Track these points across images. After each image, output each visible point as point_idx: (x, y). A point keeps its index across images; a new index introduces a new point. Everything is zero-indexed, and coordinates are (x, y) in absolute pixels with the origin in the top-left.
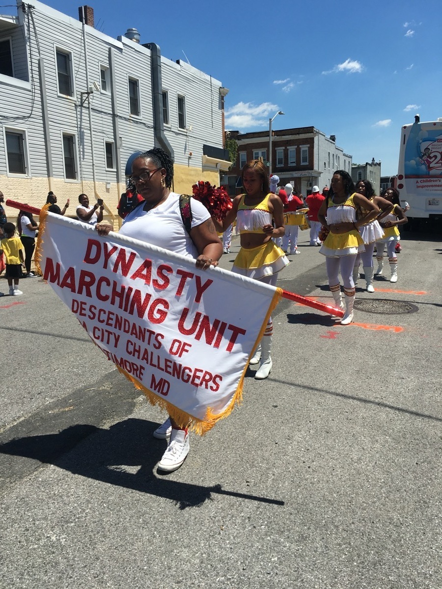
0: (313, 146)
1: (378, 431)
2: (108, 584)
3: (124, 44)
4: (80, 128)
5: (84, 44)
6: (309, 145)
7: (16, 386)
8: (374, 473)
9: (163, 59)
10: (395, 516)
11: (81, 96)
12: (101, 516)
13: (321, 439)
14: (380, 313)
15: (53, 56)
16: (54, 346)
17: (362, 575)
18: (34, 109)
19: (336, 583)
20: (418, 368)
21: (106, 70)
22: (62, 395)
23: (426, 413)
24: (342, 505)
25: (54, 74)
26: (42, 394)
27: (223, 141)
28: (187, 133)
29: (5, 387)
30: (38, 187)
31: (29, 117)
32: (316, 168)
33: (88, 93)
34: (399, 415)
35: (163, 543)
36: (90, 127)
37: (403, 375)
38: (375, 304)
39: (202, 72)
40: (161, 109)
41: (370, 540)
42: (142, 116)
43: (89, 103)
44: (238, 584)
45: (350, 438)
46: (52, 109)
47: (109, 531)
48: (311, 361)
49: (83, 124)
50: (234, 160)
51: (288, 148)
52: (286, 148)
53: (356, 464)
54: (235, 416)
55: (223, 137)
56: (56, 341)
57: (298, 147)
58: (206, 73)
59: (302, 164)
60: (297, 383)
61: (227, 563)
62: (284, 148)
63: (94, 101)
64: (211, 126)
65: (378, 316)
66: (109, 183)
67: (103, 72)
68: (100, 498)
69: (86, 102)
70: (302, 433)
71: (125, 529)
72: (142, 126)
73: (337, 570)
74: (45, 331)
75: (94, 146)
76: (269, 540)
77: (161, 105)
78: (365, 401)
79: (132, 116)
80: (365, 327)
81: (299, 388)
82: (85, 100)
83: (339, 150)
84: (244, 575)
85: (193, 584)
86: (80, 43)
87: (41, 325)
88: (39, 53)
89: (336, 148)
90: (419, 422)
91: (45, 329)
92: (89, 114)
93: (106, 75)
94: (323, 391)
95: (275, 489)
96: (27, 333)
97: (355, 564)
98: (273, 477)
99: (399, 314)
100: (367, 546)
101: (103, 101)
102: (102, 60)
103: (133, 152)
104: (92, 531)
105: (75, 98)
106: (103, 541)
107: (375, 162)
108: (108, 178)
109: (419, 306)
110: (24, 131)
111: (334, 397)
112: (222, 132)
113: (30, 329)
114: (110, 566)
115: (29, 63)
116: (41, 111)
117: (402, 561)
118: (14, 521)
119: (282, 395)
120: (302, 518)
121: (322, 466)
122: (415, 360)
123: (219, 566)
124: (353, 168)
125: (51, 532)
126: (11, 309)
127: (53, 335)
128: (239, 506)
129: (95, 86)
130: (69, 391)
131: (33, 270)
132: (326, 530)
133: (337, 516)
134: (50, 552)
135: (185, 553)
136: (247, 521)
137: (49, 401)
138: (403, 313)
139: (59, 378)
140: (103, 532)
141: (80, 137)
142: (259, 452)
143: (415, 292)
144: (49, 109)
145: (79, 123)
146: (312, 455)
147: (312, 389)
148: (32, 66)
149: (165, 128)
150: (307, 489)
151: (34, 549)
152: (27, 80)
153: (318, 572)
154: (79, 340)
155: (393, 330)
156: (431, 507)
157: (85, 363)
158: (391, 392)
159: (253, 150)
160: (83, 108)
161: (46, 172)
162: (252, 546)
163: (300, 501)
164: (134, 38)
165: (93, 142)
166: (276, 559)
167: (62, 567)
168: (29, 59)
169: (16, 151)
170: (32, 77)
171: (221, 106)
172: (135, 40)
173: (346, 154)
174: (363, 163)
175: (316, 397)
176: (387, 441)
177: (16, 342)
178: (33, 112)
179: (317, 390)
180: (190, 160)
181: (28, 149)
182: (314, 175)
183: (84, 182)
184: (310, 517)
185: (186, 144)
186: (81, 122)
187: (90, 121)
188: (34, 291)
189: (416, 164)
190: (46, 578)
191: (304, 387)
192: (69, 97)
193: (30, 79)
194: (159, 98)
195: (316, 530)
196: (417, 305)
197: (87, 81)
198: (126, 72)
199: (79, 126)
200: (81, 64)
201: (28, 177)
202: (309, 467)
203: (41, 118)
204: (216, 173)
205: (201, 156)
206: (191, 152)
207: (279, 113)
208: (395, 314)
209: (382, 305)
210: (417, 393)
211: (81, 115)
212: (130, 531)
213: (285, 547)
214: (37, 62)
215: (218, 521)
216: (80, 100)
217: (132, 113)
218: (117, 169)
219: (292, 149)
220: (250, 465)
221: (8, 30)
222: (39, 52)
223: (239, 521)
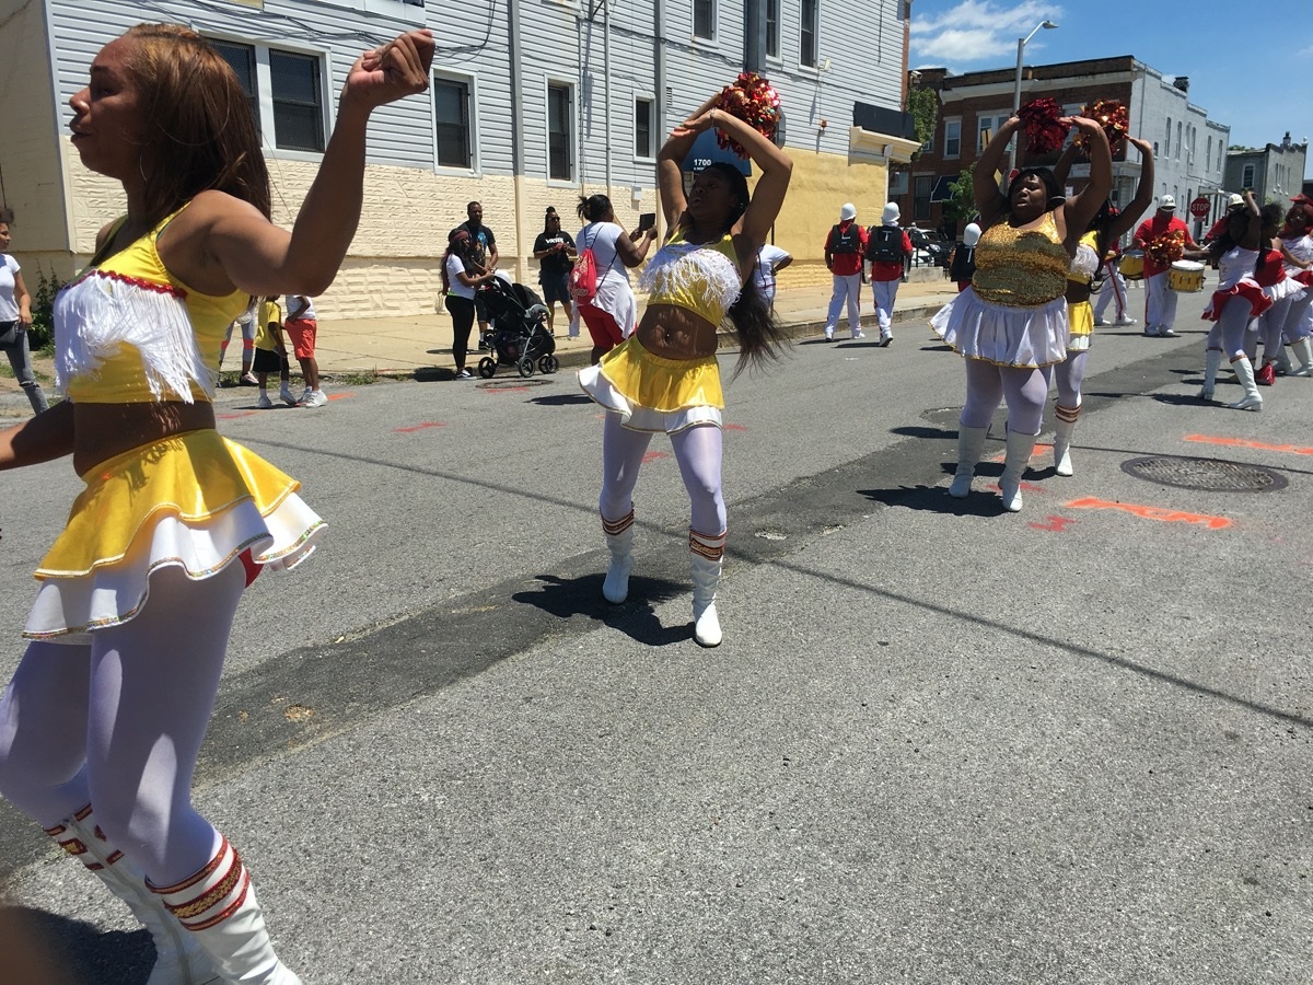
0: (1131, 101)
1: (1088, 708)
2: (500, 873)
4: (586, 68)
7: (402, 565)
8: (1050, 777)
10: (1064, 850)
12: (510, 777)
13: (960, 707)
14: (1189, 487)
16: (481, 504)
17: (959, 929)
18: (493, 29)
19: (904, 932)
20: (1234, 601)
22: (480, 585)
23: (1215, 687)
24: (960, 819)
26: (446, 581)
27: (902, 92)
28: (818, 75)
29: (384, 565)
30: (494, 195)
31: (482, 47)
34: (1149, 684)
35: (607, 829)
36: (606, 67)
37: (1190, 612)
38: (1185, 468)
40: (763, 21)
41: (995, 879)
42: (718, 39)
43: (606, 14)
44: (722, 905)
45: (1023, 711)
46: (529, 30)
47: (518, 799)
48: (990, 571)
49: (591, 60)
50: (927, 138)
53: (1017, 757)
54: (797, 651)
55: (903, 82)
56: (488, 495)
60: (945, 606)
61: (712, 872)
63: (616, 9)
64: (878, 58)
65: (1181, 493)
66: (639, 189)
68: (514, 751)
69: (601, 12)
70: (923, 693)
71: (546, 800)
72: (718, 62)
73: (912, 913)
74: (470, 477)
75: (611, 107)
76: (798, 851)
77: (763, 12)
78: (1083, 652)
79: (698, 39)
80: (1142, 512)
81: (946, 616)
82: (599, 7)
83: (1197, 112)
84: (736, 895)
85: (643, 892)
87: (465, 466)
89: (1189, 109)
90: (1189, 701)
91: (470, 473)
92: (605, 38)
94: (995, 625)
95: (836, 777)
96: (437, 478)
97: (952, 910)
98: (838, 758)
99: (1236, 490)
100: (987, 887)
101: (636, 8)
104: (490, 796)
105: (578, 4)
106: (505, 812)
107: (1293, 142)
108: (638, 179)
109: (1290, 477)
110: (471, 77)
111: (1016, 637)
112: (903, 73)
113: (444, 470)
114: (508, 848)
116: (506, 33)
117: (1048, 920)
118: (366, 766)
119: (906, 626)
120: (873, 826)
121: (944, 751)
122: (1231, 586)
123: (695, 875)
124: (1230, 158)
125: (422, 789)
126: (416, 434)
127: (484, 485)
128: (759, 794)
130: (495, 581)
132: (915, 853)
133: (943, 834)
134: (415, 815)
135: (640, 849)
136: (766, 817)
137: (455, 594)
138: (1246, 490)
139: (479, 557)
140: (508, 799)
141: (584, 88)
142: (824, 716)
143: (1296, 447)
144: (524, 28)
145: (583, 58)
146: (928, 732)
147: (974, 619)
149: (768, 65)
150: (899, 784)
151: (391, 808)
153: (874, 910)
154: (529, 495)
155: (1205, 523)
156: (1149, 846)
157: (532, 538)
158: (1149, 641)
159: (978, 113)
160: (593, 25)
161: (511, 165)
162: (765, 855)
163: (878, 801)
165: (611, 100)
166: (802, 880)
167: (430, 838)
169: (452, 120)
171: (903, 12)
173: (1215, 121)
175: (976, 634)
176: (1100, 728)
177: (415, 492)
178: (491, 37)
179: (983, 622)
180: (821, 138)
181: (478, 115)
183: (586, 186)
184: (888, 828)
185: (814, 102)
186: (587, 55)
187: (605, 53)
188: (464, 405)
190: (403, 850)
191: (958, 615)
192: (565, 2)
195: (894, 848)
196: (1285, 473)
199: (583, 65)
201: (475, 175)
202: (917, 751)
203: (506, 49)
204: (880, 169)
205: (848, 127)
206: (825, 118)
207: (1044, 25)
208: (1224, 490)
209: (1201, 471)
210: (1209, 648)
211: (588, 41)
212: (553, 804)
213: (824, 865)
215: (714, 810)
216: (587, 8)
217: (697, 34)
220: (800, 734)
223: (752, 815)
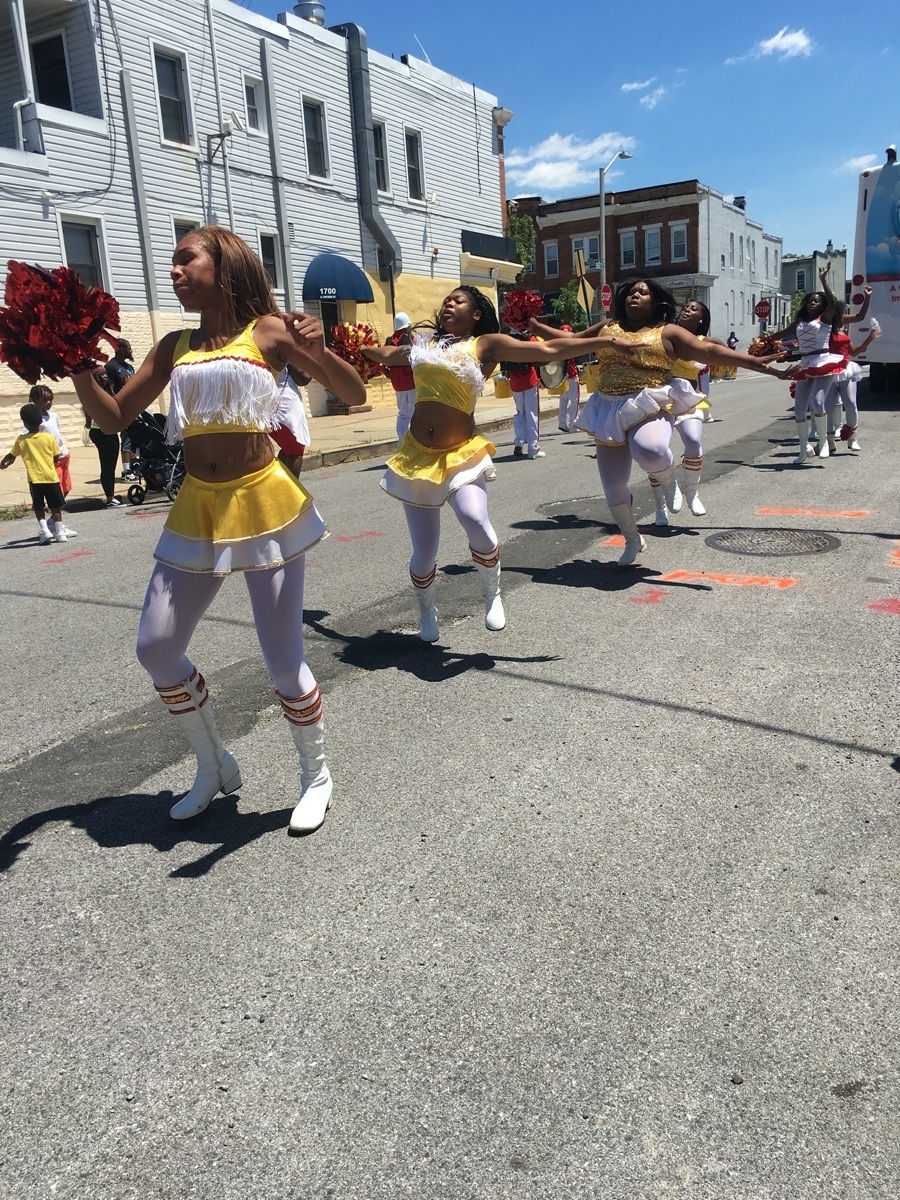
0: (697, 221)
1: (683, 756)
2: (157, 977)
3: (291, 29)
4: (209, 208)
5: (210, 34)
6: (687, 221)
7: (54, 692)
8: (653, 821)
9: (373, 56)
10: (666, 885)
11: (208, 142)
12: (164, 885)
13: (576, 769)
14: (761, 554)
15: (148, 64)
16: (131, 627)
17: (579, 969)
18: (116, 174)
19: (531, 979)
20: (799, 650)
21: (256, 86)
22: (132, 704)
23: (786, 726)
24: (578, 869)
25: (152, 101)
26: (99, 704)
27: (503, 220)
28: (426, 207)
29: (35, 694)
30: (131, 331)
31: (106, 191)
32: (703, 267)
33: (221, 136)
34: (733, 730)
35: (259, 923)
36: (228, 206)
37: (764, 663)
38: (757, 538)
39: (455, 79)
40: (372, 159)
41: (608, 919)
42: (332, 177)
43: (225, 156)
44: (368, 979)
45: (629, 766)
46: (152, 173)
47: (173, 905)
48: (598, 644)
49: (214, 200)
50: (528, 260)
51: (644, 227)
52: (640, 228)
53: (625, 808)
54: (432, 735)
55: (503, 212)
57: (665, 224)
58: (463, 80)
59: (674, 260)
60: (561, 680)
61: (358, 949)
62: (635, 228)
63: (234, 151)
64: (478, 190)
65: (754, 560)
67: (250, 91)
68: (168, 859)
69: (219, 154)
70: (543, 760)
71: (200, 902)
72: (334, 198)
73: (538, 960)
74: (121, 601)
76: (436, 919)
77: (371, 151)
78: (678, 708)
79: (313, 177)
80: (723, 580)
81: (562, 689)
82: (217, 150)
83: (754, 226)
84: (380, 967)
85: (294, 977)
86: (200, 34)
87: (115, 592)
88: (121, 59)
89: (747, 224)
90: (765, 741)
91: (121, 598)
92: (226, 179)
93: (258, 96)
94: (604, 693)
95: (468, 846)
96: (88, 605)
97: (572, 952)
98: (470, 828)
99: (799, 554)
100: (602, 927)
101: (251, 149)
102: (247, 64)
103: (316, 254)
104: (145, 905)
105: (196, 147)
106: (160, 920)
107: (834, 249)
109: (842, 538)
110: (98, 220)
111: (622, 701)
112: (502, 203)
113: (96, 598)
114: (164, 953)
115: (102, 81)
116: (129, 176)
117: (654, 949)
118: (21, 891)
119: (527, 701)
120: (502, 887)
121: (563, 811)
122: (797, 637)
123: (342, 954)
124: (784, 265)
125: (78, 907)
126: (67, 563)
127: (135, 608)
128: (399, 871)
129: (235, 121)
130: (147, 699)
131: (121, 494)
132: (539, 905)
133: (563, 885)
134: (71, 933)
135: (290, 937)
136: (407, 891)
137: (108, 715)
138: (807, 553)
139: (131, 677)
140: (163, 906)
142: (457, 791)
143: (846, 512)
144: (145, 172)
145: (206, 198)
146: (549, 795)
147: (586, 689)
148: (107, 85)
149: (380, 200)
150: (524, 845)
151: (48, 930)
152: (100, 116)
153: (505, 962)
155: (775, 585)
156: (736, 872)
158: (731, 692)
159: (571, 237)
160: (212, 167)
161: (145, 301)
162: (406, 926)
163: (506, 863)
164: (313, 16)
166: (440, 945)
167: (87, 953)
168: (101, 73)
169: (84, 261)
170: (109, 109)
171: (497, 148)
172: (314, 20)
173: (770, 234)
174: (808, 254)
175: (588, 702)
176: (693, 773)
177: (66, 620)
178: (115, 181)
179: (593, 691)
180: (435, 264)
181: (108, 256)
182: (700, 282)
184: (516, 886)
185: (425, 232)
186: (210, 195)
187: (227, 193)
188: (114, 533)
189: (890, 251)
190: (59, 969)
191: (572, 687)
192: (184, 146)
193: (105, 112)
194: (368, 137)
195: (521, 904)
196: (839, 536)
197: (218, 111)
198: (297, 88)
199: (206, 204)
200: (205, 76)
202: (539, 813)
203: (131, 192)
204: (490, 290)
205: (457, 254)
206: (436, 246)
207: (621, 156)
208: (790, 555)
209: (770, 539)
210: (780, 693)
211: (210, 182)
212: (207, 905)
213: (460, 928)
214: (117, 77)
215: (359, 891)
216: (205, 151)
217: (311, 172)
218: (286, 288)
219: (652, 230)
220: (435, 811)
221: (56, 15)
222: (120, 56)
223: (393, 891)
